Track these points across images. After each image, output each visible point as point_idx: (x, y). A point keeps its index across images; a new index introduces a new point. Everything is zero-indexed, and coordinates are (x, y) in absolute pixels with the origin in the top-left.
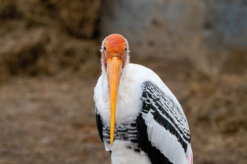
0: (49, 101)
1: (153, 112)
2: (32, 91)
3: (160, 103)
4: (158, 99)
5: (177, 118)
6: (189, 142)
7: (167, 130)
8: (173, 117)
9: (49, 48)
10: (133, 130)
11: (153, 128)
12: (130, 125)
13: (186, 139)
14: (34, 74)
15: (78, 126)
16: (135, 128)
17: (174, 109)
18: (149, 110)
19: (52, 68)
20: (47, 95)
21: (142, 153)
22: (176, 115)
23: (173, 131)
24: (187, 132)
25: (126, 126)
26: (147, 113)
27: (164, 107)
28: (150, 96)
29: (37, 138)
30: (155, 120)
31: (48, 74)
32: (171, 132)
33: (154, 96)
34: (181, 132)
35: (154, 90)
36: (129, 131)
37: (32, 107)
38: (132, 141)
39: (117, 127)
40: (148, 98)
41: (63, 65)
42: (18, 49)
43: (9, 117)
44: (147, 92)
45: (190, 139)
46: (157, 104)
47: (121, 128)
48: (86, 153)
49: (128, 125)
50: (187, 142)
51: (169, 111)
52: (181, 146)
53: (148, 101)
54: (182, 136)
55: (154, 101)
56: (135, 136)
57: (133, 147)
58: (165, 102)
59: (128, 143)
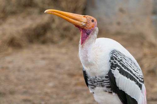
0: (53, 59)
1: (119, 68)
2: (43, 53)
3: (123, 62)
4: (121, 60)
5: (134, 70)
6: (143, 83)
7: (128, 78)
8: (131, 70)
9: (54, 26)
10: (107, 80)
11: (119, 78)
12: (104, 77)
13: (141, 81)
14: (44, 42)
15: (72, 75)
16: (108, 79)
17: (132, 64)
18: (116, 68)
19: (56, 38)
20: (52, 55)
21: (114, 94)
22: (133, 68)
23: (132, 78)
24: (141, 77)
25: (102, 78)
26: (114, 69)
27: (125, 64)
28: (116, 59)
29: (45, 83)
30: (120, 74)
31: (53, 42)
32: (131, 79)
33: (119, 59)
34: (138, 78)
35: (118, 55)
36: (105, 81)
37: (43, 63)
38: (107, 87)
39: (97, 79)
40: (115, 60)
41: (63, 37)
42: (34, 26)
43: (28, 70)
44: (113, 57)
45: (143, 81)
46: (121, 64)
47: (99, 79)
48: (76, 93)
49: (103, 77)
50: (142, 83)
51: (129, 66)
52: (138, 86)
53: (115, 62)
54: (138, 80)
55: (119, 61)
56: (109, 84)
57: (108, 91)
58: (126, 61)
59: (105, 88)
